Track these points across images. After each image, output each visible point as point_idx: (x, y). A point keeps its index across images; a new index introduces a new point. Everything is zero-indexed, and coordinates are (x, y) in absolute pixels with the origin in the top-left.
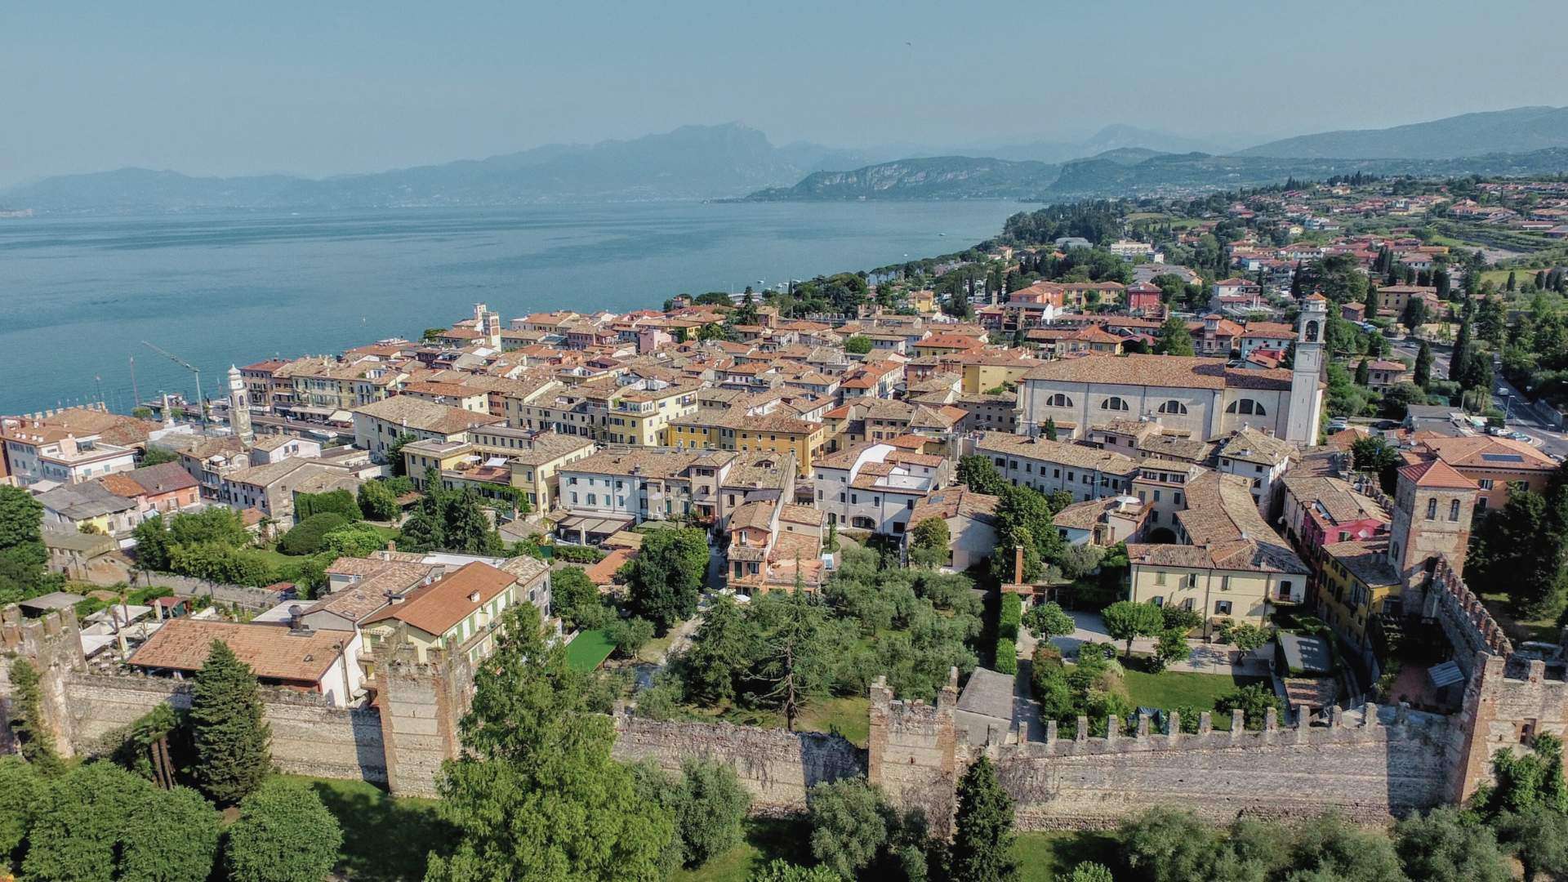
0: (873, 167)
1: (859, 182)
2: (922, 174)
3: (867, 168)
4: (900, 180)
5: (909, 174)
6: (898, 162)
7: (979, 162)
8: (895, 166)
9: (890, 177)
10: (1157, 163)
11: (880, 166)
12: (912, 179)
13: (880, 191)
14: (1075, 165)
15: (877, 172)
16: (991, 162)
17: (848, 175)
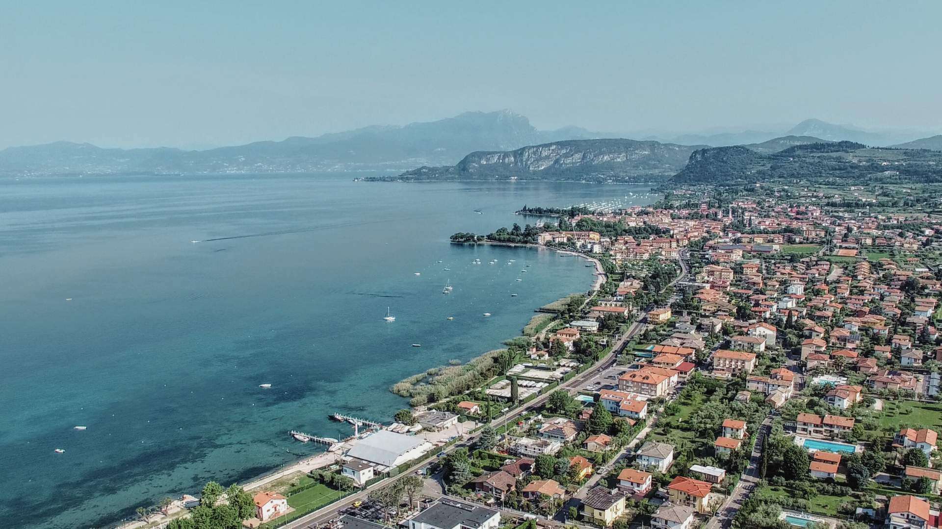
0: (530, 147)
1: (516, 163)
2: (578, 157)
3: (523, 149)
4: (557, 161)
5: (566, 156)
6: (557, 143)
7: (640, 145)
8: (554, 147)
9: (548, 157)
10: (799, 152)
11: (538, 147)
12: (569, 161)
13: (535, 173)
14: (704, 151)
15: (534, 153)
16: (653, 145)
17: (506, 155)
